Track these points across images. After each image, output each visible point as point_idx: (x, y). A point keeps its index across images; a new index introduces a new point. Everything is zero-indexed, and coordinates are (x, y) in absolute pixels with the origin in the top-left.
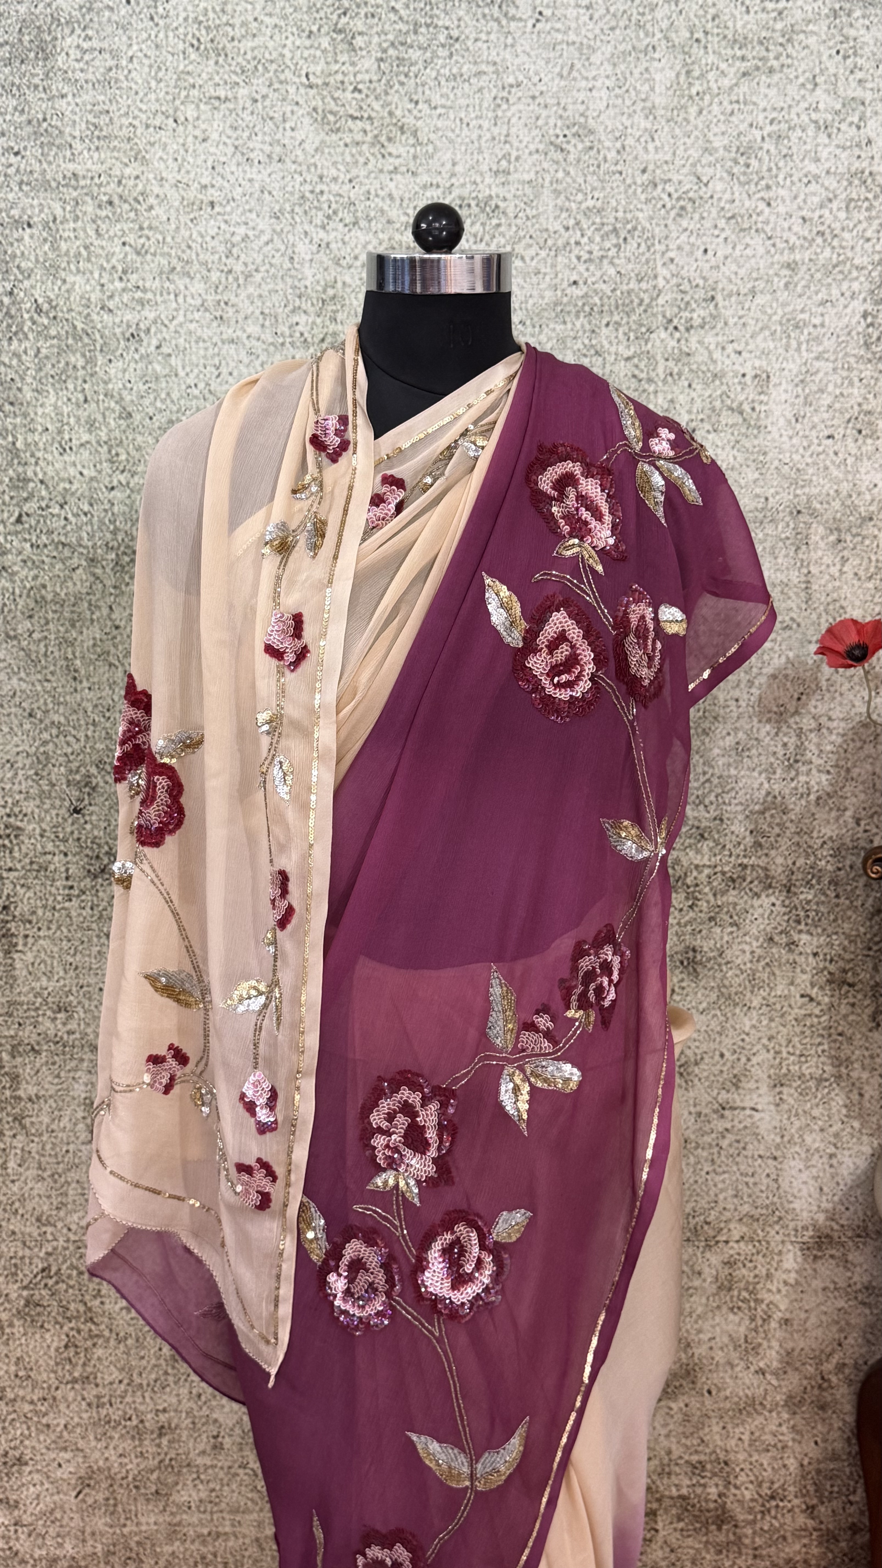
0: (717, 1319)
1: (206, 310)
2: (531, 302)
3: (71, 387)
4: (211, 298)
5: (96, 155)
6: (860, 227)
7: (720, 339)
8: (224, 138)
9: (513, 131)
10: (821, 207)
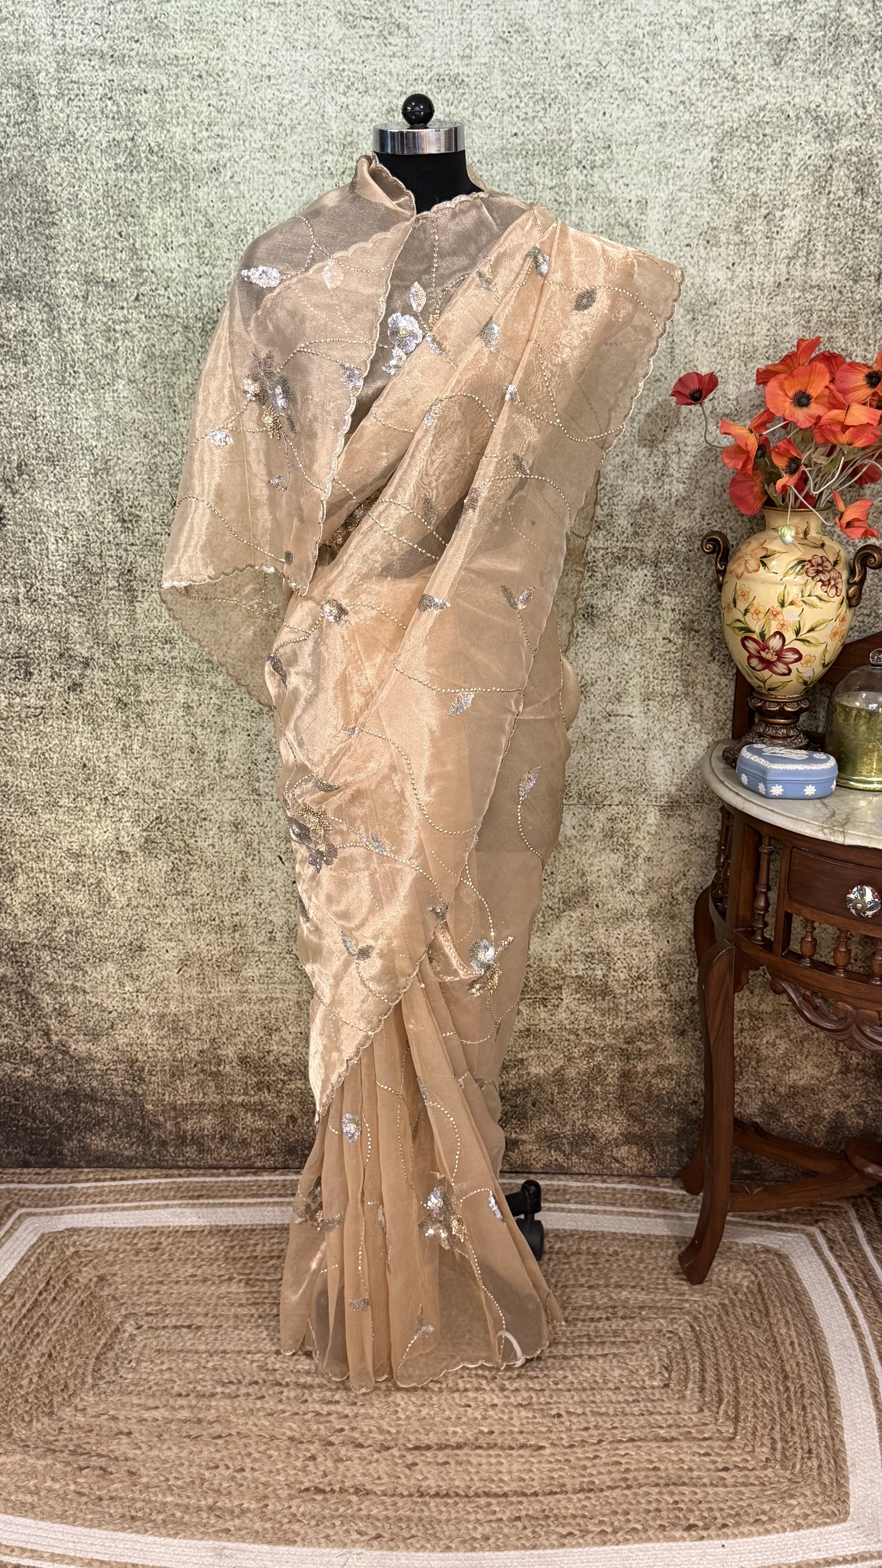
0: (603, 857)
1: (265, 151)
2: (486, 147)
3: (172, 205)
4: (268, 143)
5: (190, 43)
6: (710, 99)
7: (614, 175)
8: (278, 32)
9: (474, 28)
10: (683, 84)
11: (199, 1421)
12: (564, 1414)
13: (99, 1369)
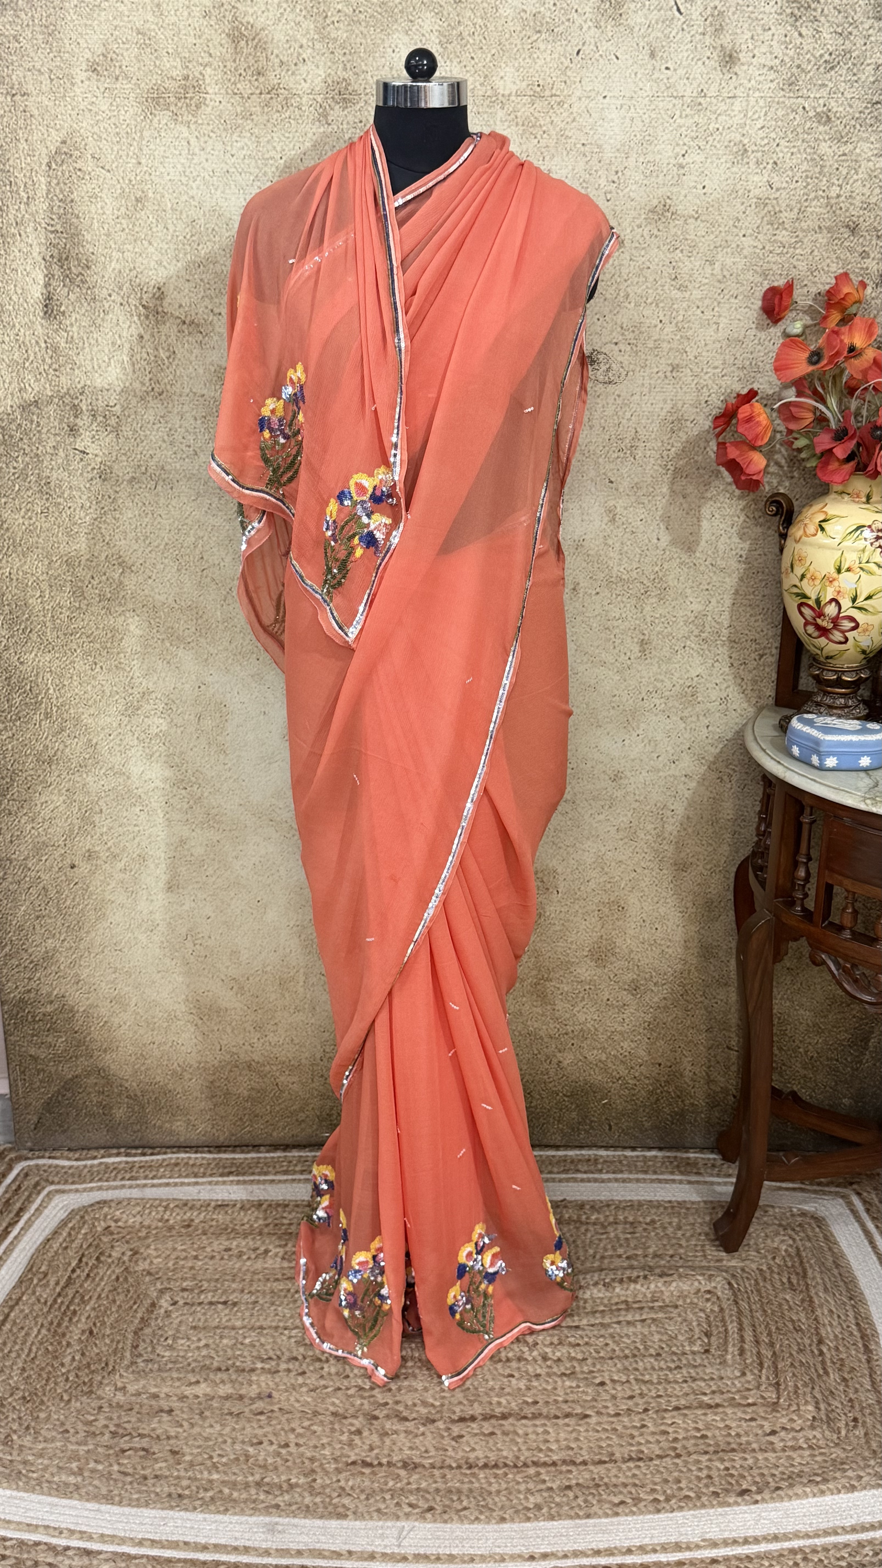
11: (241, 1398)
12: (608, 1382)
13: (137, 1346)
